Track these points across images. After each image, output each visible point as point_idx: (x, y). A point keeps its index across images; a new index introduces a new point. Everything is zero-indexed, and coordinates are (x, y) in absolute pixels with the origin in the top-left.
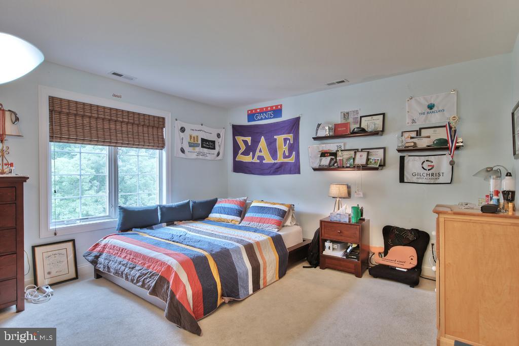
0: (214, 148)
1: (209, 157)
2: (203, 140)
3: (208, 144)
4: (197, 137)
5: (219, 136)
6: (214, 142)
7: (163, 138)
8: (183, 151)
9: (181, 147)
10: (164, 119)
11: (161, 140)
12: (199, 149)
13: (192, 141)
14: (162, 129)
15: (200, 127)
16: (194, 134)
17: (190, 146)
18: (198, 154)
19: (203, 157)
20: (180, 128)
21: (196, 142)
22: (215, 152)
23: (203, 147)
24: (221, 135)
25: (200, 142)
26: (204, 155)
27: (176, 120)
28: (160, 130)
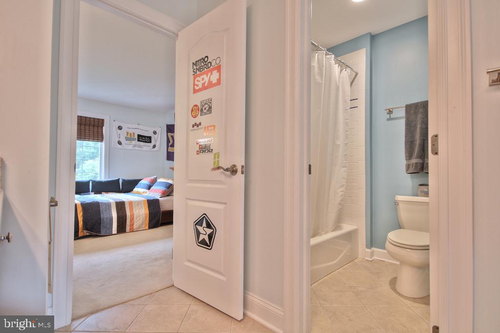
0: (150, 142)
1: (145, 148)
2: (139, 136)
3: (144, 139)
4: (134, 133)
5: (155, 133)
6: (150, 138)
7: (102, 134)
8: (120, 143)
9: (118, 140)
10: (103, 120)
11: (101, 135)
12: (136, 142)
13: (129, 136)
14: (102, 127)
15: (137, 126)
16: (131, 131)
17: (126, 140)
18: (135, 146)
19: (139, 148)
20: (117, 127)
21: (132, 137)
22: (151, 145)
23: (138, 140)
24: (157, 132)
25: (136, 137)
26: (140, 146)
27: (114, 121)
28: (100, 128)
